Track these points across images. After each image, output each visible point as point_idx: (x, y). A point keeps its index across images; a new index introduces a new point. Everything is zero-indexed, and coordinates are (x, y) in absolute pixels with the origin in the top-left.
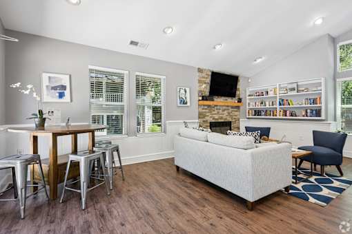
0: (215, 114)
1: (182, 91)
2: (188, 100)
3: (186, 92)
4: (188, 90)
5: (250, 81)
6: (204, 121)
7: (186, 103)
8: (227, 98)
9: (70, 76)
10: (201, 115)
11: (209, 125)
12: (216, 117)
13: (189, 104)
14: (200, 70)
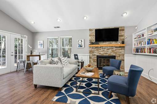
0: (101, 51)
1: (80, 41)
2: (83, 45)
3: (82, 41)
4: (83, 40)
5: (136, 28)
6: (93, 55)
7: (82, 47)
8: (111, 42)
9: (43, 41)
10: (91, 52)
11: (96, 57)
12: (102, 53)
13: (83, 47)
14: (90, 30)
